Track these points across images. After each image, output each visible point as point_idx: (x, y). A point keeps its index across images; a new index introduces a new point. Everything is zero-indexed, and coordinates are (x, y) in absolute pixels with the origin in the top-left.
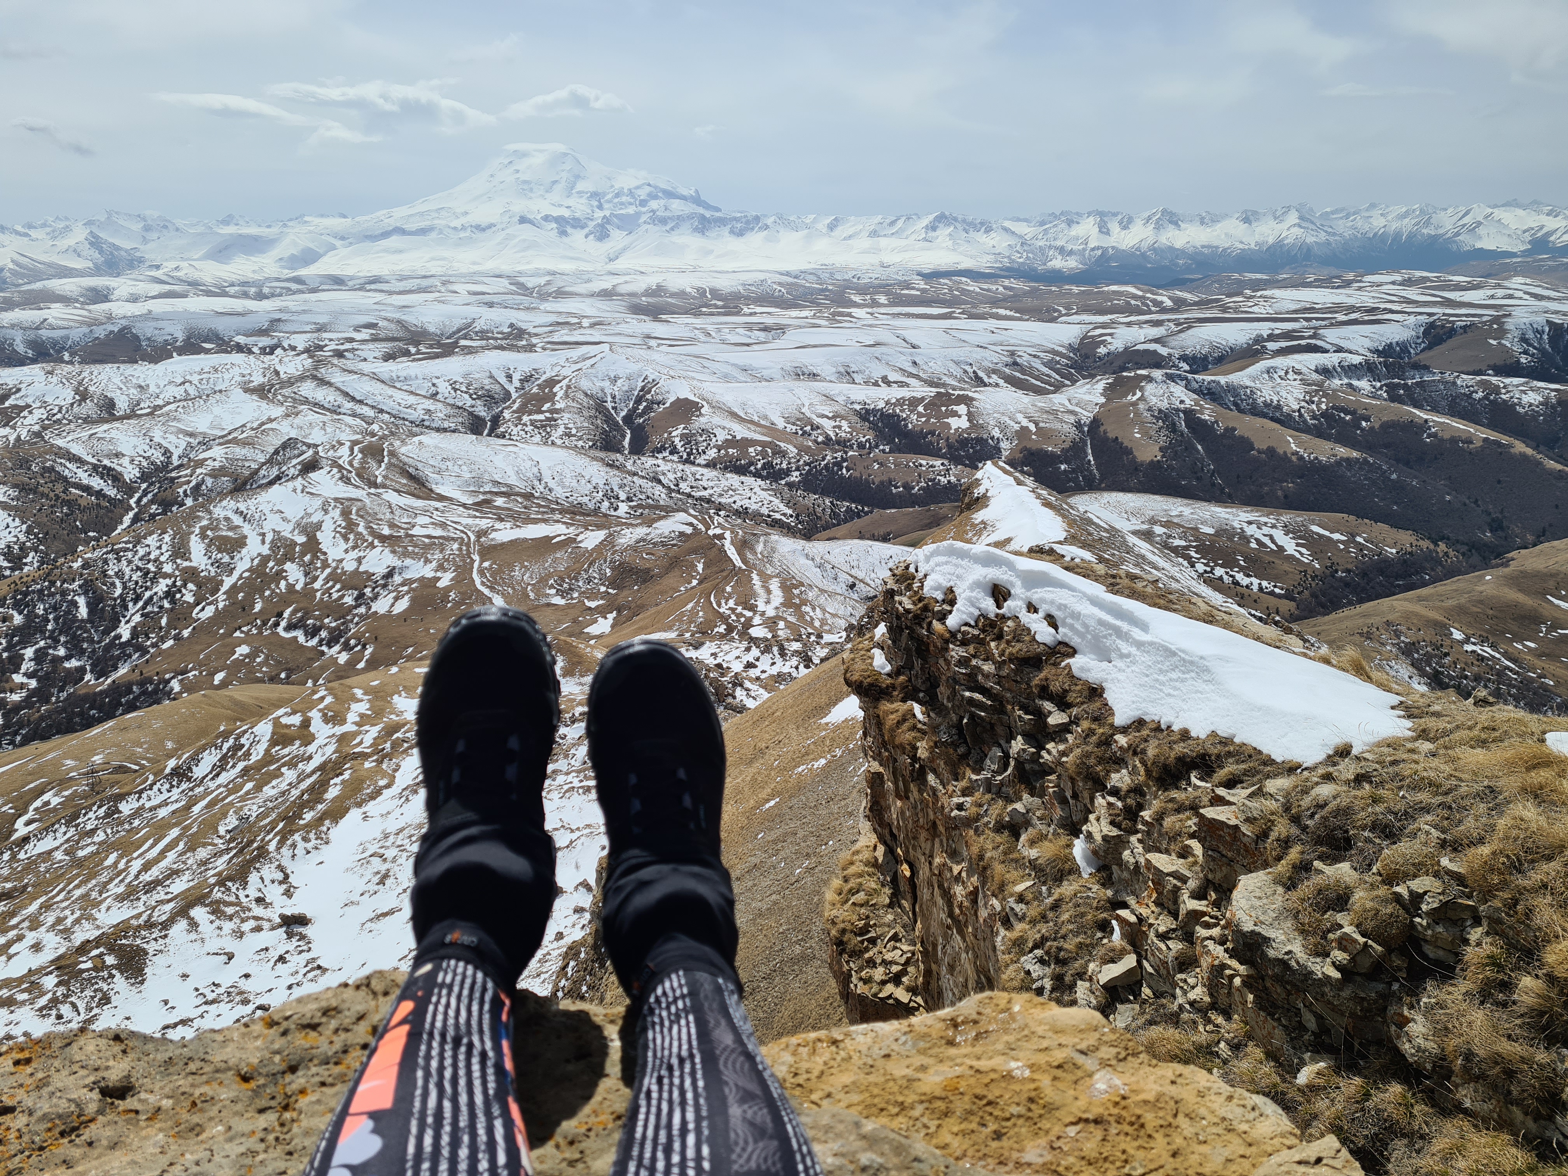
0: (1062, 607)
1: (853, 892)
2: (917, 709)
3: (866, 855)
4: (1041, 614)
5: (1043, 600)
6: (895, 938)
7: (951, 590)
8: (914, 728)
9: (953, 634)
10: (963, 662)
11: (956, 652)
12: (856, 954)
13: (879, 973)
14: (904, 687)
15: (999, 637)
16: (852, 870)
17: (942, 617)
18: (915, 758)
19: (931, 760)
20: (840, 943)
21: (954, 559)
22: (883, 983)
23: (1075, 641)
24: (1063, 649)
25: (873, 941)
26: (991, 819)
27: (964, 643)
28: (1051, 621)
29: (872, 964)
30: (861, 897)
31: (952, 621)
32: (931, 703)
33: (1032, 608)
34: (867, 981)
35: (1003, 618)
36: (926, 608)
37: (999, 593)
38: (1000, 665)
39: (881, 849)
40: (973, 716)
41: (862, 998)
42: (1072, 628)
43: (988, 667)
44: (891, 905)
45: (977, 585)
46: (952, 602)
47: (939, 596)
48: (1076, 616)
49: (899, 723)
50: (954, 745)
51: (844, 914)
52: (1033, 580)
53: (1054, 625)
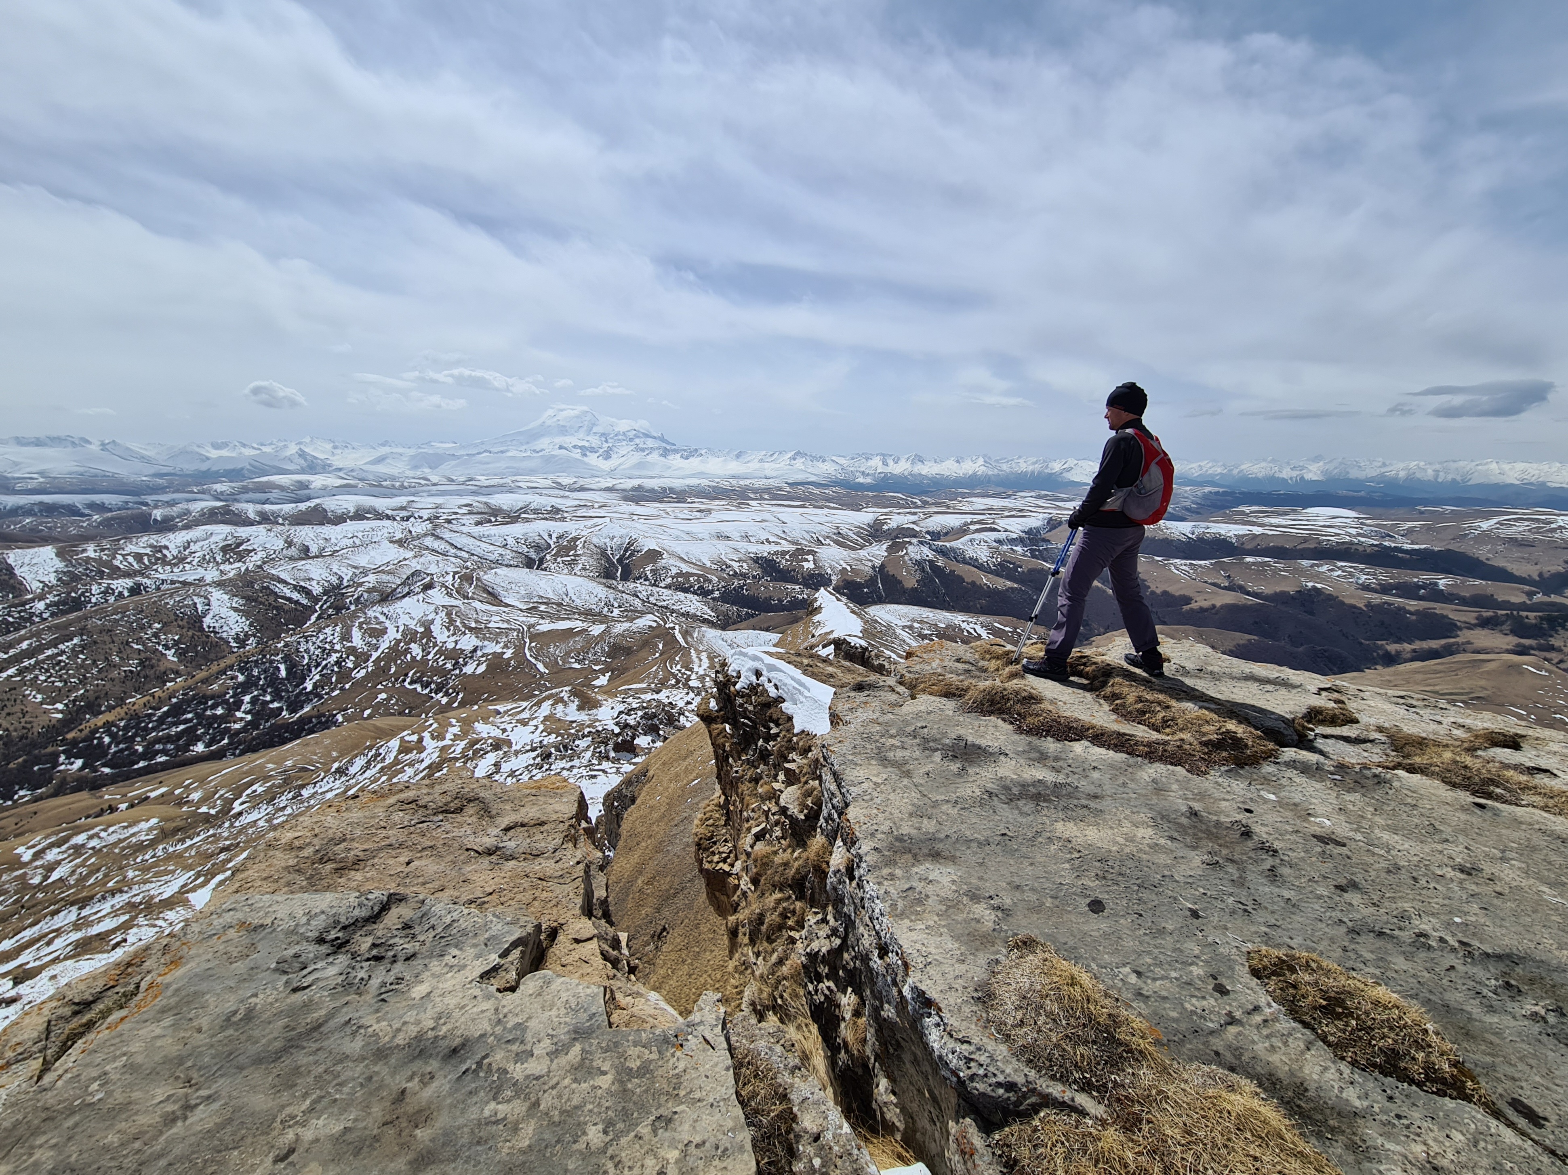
0: (780, 681)
1: (707, 819)
2: (727, 727)
3: (716, 801)
4: (772, 684)
5: (773, 678)
6: (726, 841)
7: (739, 672)
8: (725, 736)
9: (738, 692)
10: (741, 705)
11: (739, 701)
12: (706, 849)
13: (716, 858)
14: (723, 717)
15: (756, 694)
16: (709, 808)
17: (735, 684)
18: (724, 751)
19: (731, 751)
20: (698, 845)
21: (742, 657)
22: (718, 862)
23: (785, 696)
24: (780, 700)
25: (715, 843)
26: (747, 777)
27: (742, 697)
28: (776, 687)
29: (713, 853)
30: (711, 821)
31: (738, 686)
32: (735, 725)
33: (770, 681)
34: (709, 862)
35: (758, 685)
36: (729, 680)
37: (758, 674)
38: (755, 707)
39: (723, 797)
40: (744, 731)
41: (707, 870)
42: (783, 690)
43: (751, 708)
44: (725, 825)
45: (749, 669)
46: (739, 677)
47: (735, 674)
48: (785, 685)
49: (719, 734)
50: (739, 744)
51: (702, 830)
52: (772, 668)
53: (777, 689)
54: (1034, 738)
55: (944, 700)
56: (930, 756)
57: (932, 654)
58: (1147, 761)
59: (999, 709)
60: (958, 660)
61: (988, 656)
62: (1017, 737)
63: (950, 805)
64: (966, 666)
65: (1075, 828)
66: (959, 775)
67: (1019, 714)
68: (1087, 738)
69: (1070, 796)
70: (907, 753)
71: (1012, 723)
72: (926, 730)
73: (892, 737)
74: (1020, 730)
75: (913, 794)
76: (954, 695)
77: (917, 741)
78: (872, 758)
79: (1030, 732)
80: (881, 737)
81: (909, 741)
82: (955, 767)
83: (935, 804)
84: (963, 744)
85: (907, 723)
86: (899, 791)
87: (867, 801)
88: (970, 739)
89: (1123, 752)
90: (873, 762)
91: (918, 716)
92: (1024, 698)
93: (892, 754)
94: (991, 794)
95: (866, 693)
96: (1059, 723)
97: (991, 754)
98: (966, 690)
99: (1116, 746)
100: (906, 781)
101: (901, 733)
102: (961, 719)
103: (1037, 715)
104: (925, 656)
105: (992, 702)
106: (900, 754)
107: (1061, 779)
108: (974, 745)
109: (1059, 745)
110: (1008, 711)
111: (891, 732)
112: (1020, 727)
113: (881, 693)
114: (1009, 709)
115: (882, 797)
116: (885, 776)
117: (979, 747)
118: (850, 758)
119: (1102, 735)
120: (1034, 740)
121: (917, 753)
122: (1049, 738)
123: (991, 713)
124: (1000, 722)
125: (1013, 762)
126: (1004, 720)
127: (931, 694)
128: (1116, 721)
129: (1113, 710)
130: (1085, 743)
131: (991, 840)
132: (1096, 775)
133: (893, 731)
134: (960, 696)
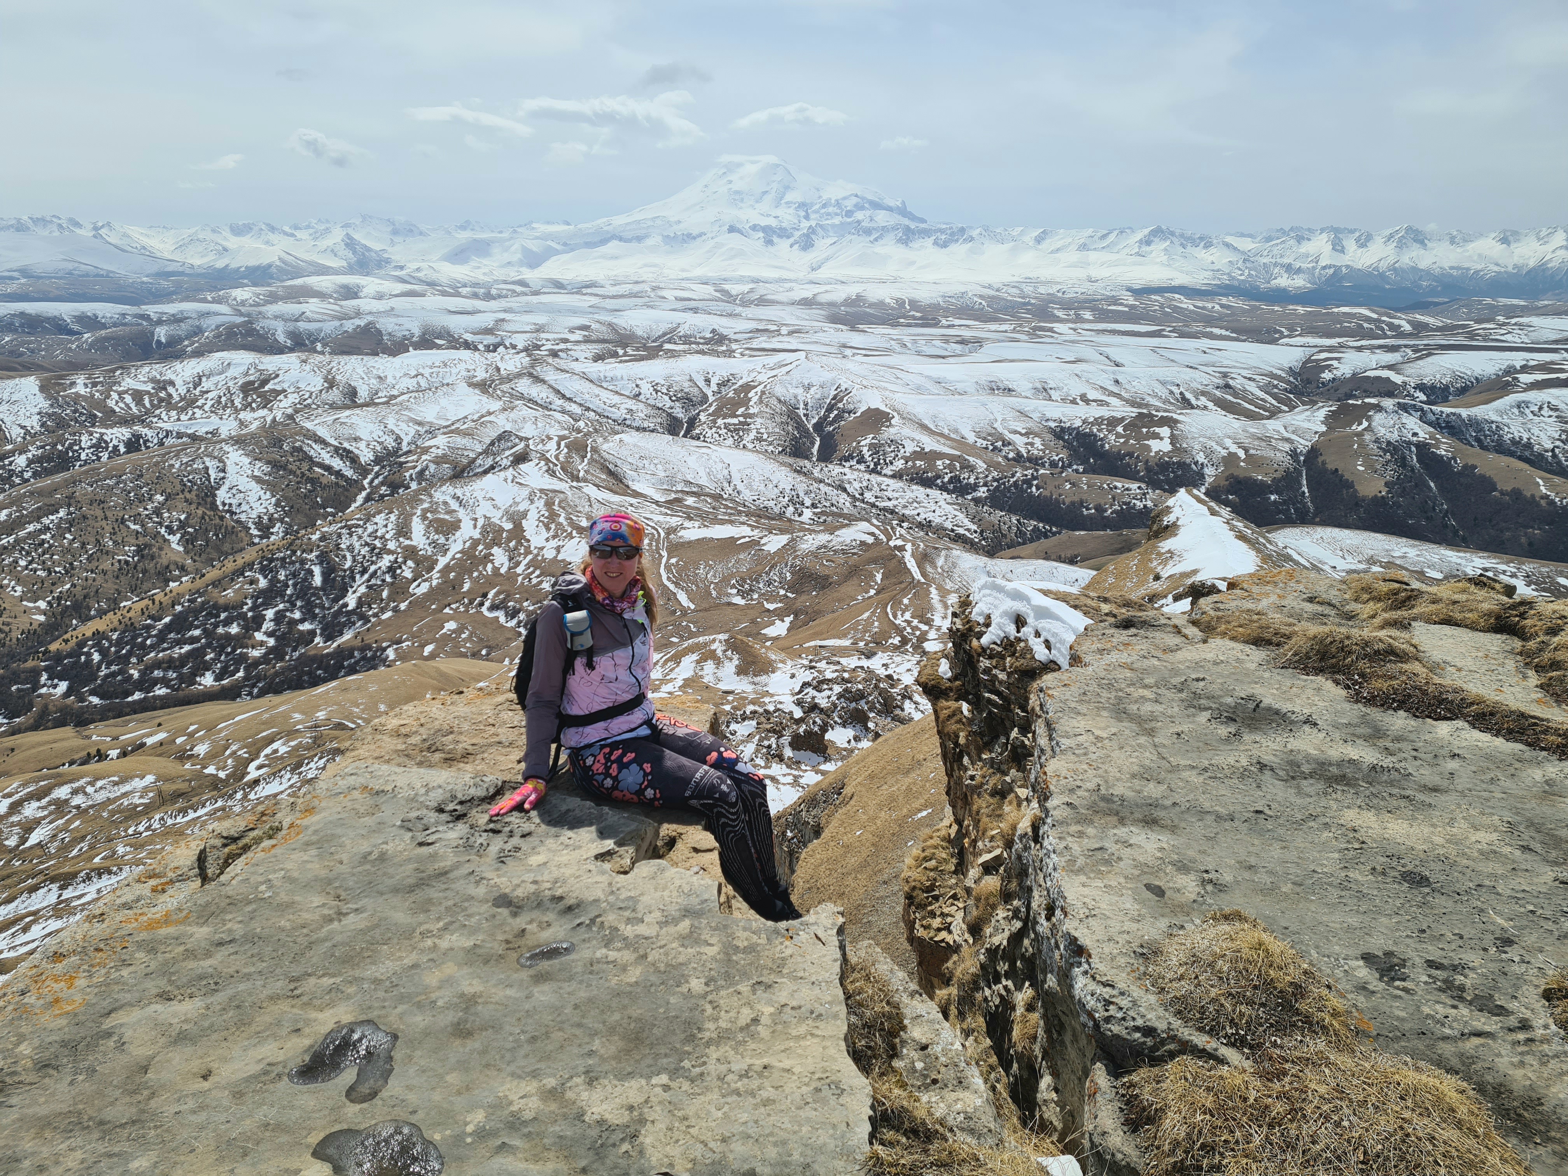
0: (1055, 635)
1: (926, 859)
2: (965, 707)
3: (943, 833)
4: (1042, 639)
5: (1044, 629)
6: (955, 897)
7: (989, 617)
8: (960, 721)
9: (984, 650)
10: (987, 671)
11: (984, 663)
12: (921, 906)
13: (936, 923)
14: (958, 690)
15: (1013, 655)
16: (931, 842)
17: (980, 635)
18: (957, 744)
19: (967, 745)
20: (909, 897)
21: (995, 593)
22: (939, 930)
23: (1059, 660)
24: (1052, 666)
25: (936, 898)
26: (989, 787)
27: (990, 657)
28: (1048, 645)
29: (933, 915)
30: (933, 863)
31: (985, 640)
32: (977, 704)
33: (1038, 634)
34: (925, 927)
35: (1019, 640)
36: (970, 629)
37: (1020, 621)
38: (1009, 675)
39: (955, 827)
40: (990, 713)
41: (921, 940)
42: (1059, 651)
43: (1002, 676)
44: (955, 872)
45: (1005, 613)
46: (988, 625)
47: (981, 620)
48: (1063, 642)
49: (950, 717)
50: (981, 734)
51: (916, 875)
52: (1043, 613)
53: (1049, 648)
54: (1375, 709)
55: (1249, 649)
56: (1194, 715)
57: (1269, 588)
58: (1555, 757)
59: (1333, 666)
60: (1311, 600)
61: (1366, 596)
62: (1347, 706)
63: (1194, 772)
64: (1319, 609)
65: (1374, 819)
66: (1227, 740)
67: (1362, 675)
68: (1465, 717)
69: (1392, 783)
70: (1159, 708)
71: (1347, 687)
72: (1202, 684)
73: (1146, 687)
74: (1357, 698)
75: (1147, 754)
76: (1269, 643)
77: (1184, 695)
78: (1104, 708)
79: (1371, 701)
80: (1129, 686)
81: (1169, 694)
82: (1223, 731)
83: (1175, 769)
84: (1251, 705)
85: (1175, 672)
86: (1128, 749)
87: (1078, 756)
88: (1267, 701)
89: (1521, 741)
90: (1105, 713)
91: (1198, 665)
92: (1377, 652)
93: (1135, 707)
94: (1262, 766)
95: (1133, 631)
96: (1425, 693)
97: (1292, 722)
98: (1289, 637)
99: (1510, 731)
100: (1142, 740)
101: (1162, 683)
102: (1267, 675)
103: (1392, 678)
104: (1255, 589)
105: (1323, 655)
106: (1148, 707)
107: (1388, 762)
108: (1269, 709)
109: (1413, 723)
110: (1346, 671)
111: (1147, 681)
112: (1358, 693)
113: (1158, 634)
114: (1349, 666)
115: (1100, 753)
116: (1114, 730)
117: (1277, 712)
118: (1073, 705)
119: (1492, 714)
120: (1375, 714)
121: (1176, 709)
122: (1401, 713)
123: (1319, 671)
124: (1329, 685)
125: (1322, 735)
126: (1337, 683)
127: (1233, 639)
128: (1538, 701)
129: (1541, 686)
130: (1460, 723)
131: (1237, 815)
132: (1453, 765)
133: (1149, 681)
134: (1278, 645)
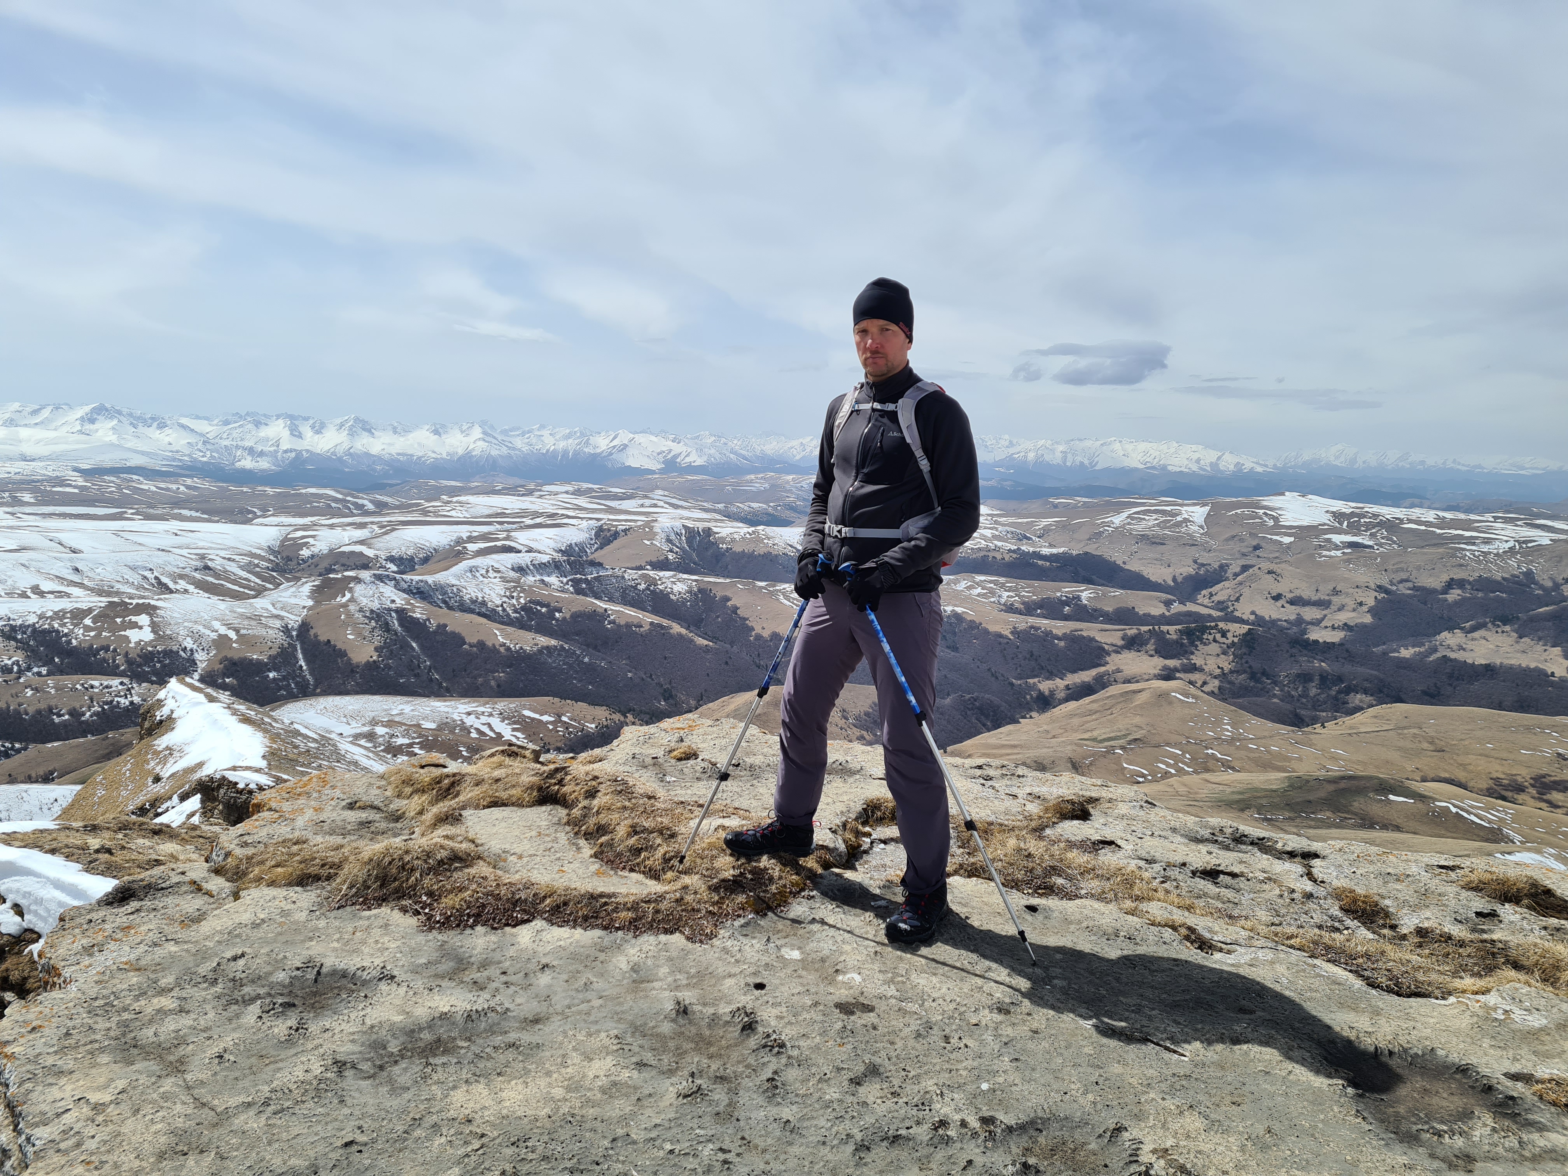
0: (28, 894)
4: (8, 904)
5: (10, 891)
23: (39, 926)
24: (28, 936)
28: (18, 910)
42: (36, 913)
48: (39, 901)
54: (452, 933)
55: (295, 893)
56: (238, 1016)
57: (302, 801)
58: (631, 934)
59: (396, 891)
60: (351, 806)
61: (408, 790)
62: (421, 938)
63: (252, 1112)
64: (363, 815)
65: (485, 1092)
66: (289, 1042)
67: (430, 894)
68: (541, 913)
69: (491, 1030)
70: (186, 1021)
71: (417, 913)
72: (241, 962)
73: (163, 991)
74: (430, 924)
75: (179, 1108)
76: (317, 878)
77: (218, 989)
78: (102, 1050)
79: (446, 924)
80: (137, 998)
81: (198, 993)
82: (281, 1027)
83: (223, 1117)
84: (311, 975)
85: (202, 955)
86: (148, 1109)
87: (66, 1152)
88: (330, 962)
89: (597, 926)
90: (104, 1059)
91: (232, 935)
92: (441, 862)
93: (149, 1032)
94: (340, 1066)
95: (134, 904)
96: (498, 897)
97: (365, 983)
98: (339, 866)
99: (586, 918)
100: (168, 1084)
101: (187, 978)
102: (322, 923)
103: (461, 889)
104: (286, 806)
105: (384, 880)
106: (170, 1025)
107: (482, 1001)
108: (334, 973)
109: (494, 937)
110: (410, 893)
111: (163, 983)
112: (429, 917)
113: (170, 901)
114: (414, 887)
115: (103, 1134)
116: (121, 1084)
117: (344, 974)
118: (50, 1061)
119: (565, 904)
120: (453, 938)
121: (211, 1015)
122: (479, 929)
123: (382, 900)
124: (396, 916)
125: (402, 990)
126: (404, 910)
127: (272, 884)
128: (598, 873)
129: (595, 856)
130: (538, 924)
131: (321, 1163)
132: (544, 979)
133: (167, 980)
134: (329, 878)
